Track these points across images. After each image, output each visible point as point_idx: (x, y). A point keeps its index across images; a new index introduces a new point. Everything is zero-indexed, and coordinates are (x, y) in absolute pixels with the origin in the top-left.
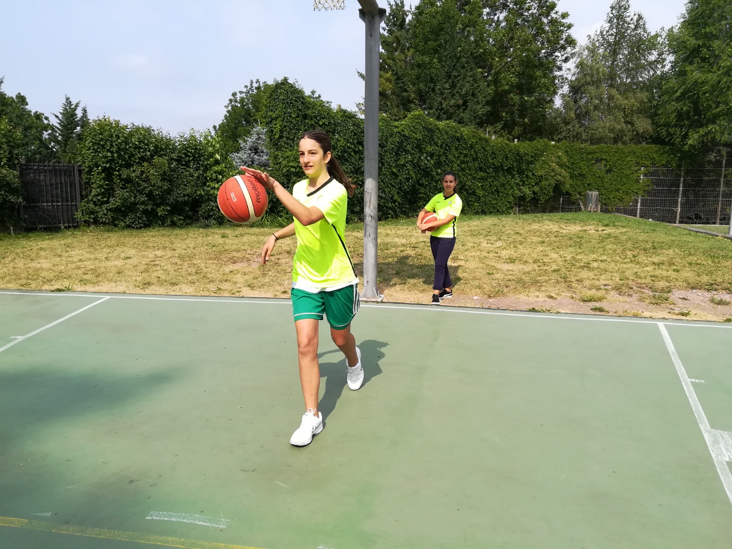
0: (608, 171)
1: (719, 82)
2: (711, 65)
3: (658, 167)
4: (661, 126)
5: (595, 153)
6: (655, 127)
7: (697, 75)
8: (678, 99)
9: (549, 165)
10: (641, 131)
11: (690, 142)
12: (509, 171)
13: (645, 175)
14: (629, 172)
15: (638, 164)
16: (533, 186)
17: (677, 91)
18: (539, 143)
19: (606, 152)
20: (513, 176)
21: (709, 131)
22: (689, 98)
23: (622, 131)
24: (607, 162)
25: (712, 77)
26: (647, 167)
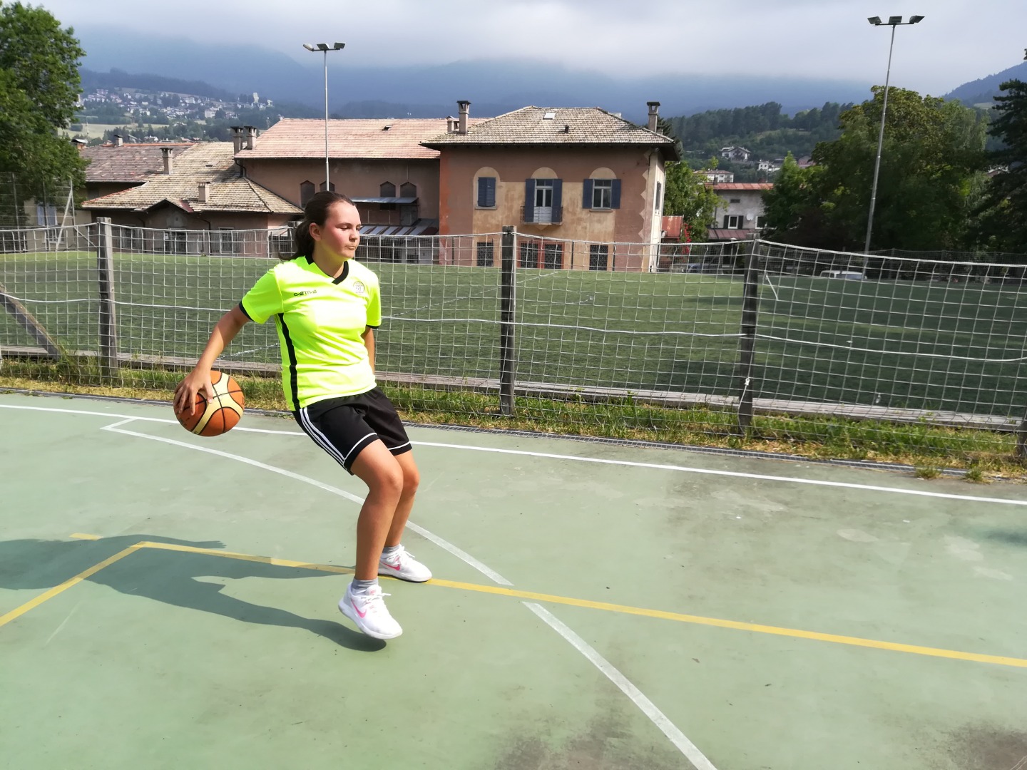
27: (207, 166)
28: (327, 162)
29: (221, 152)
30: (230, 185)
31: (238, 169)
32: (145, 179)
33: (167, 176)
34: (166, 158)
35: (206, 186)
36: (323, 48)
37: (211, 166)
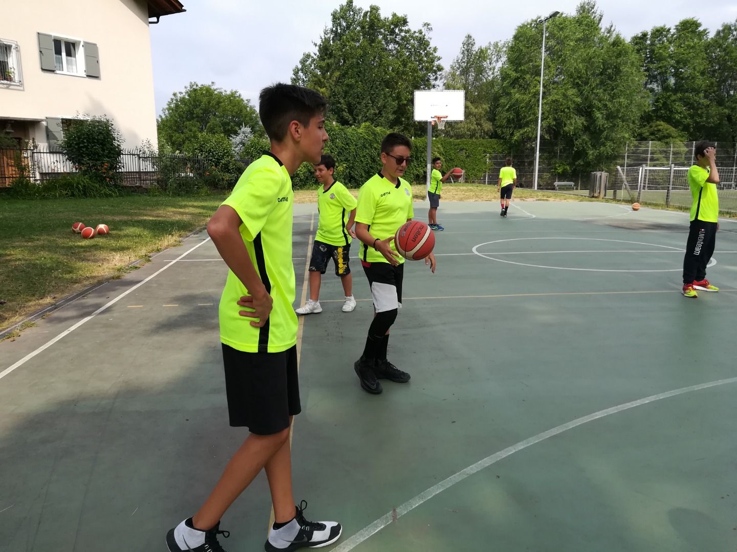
0: (468, 157)
1: (530, 101)
2: (525, 89)
3: (497, 153)
4: (498, 127)
5: (459, 145)
6: (494, 127)
7: (517, 96)
8: (508, 110)
10: (486, 130)
11: (515, 138)
13: (490, 159)
14: (480, 157)
15: (485, 152)
17: (507, 105)
19: (466, 144)
21: (526, 131)
22: (513, 109)
23: (475, 130)
24: (466, 150)
25: (526, 98)
26: (491, 153)
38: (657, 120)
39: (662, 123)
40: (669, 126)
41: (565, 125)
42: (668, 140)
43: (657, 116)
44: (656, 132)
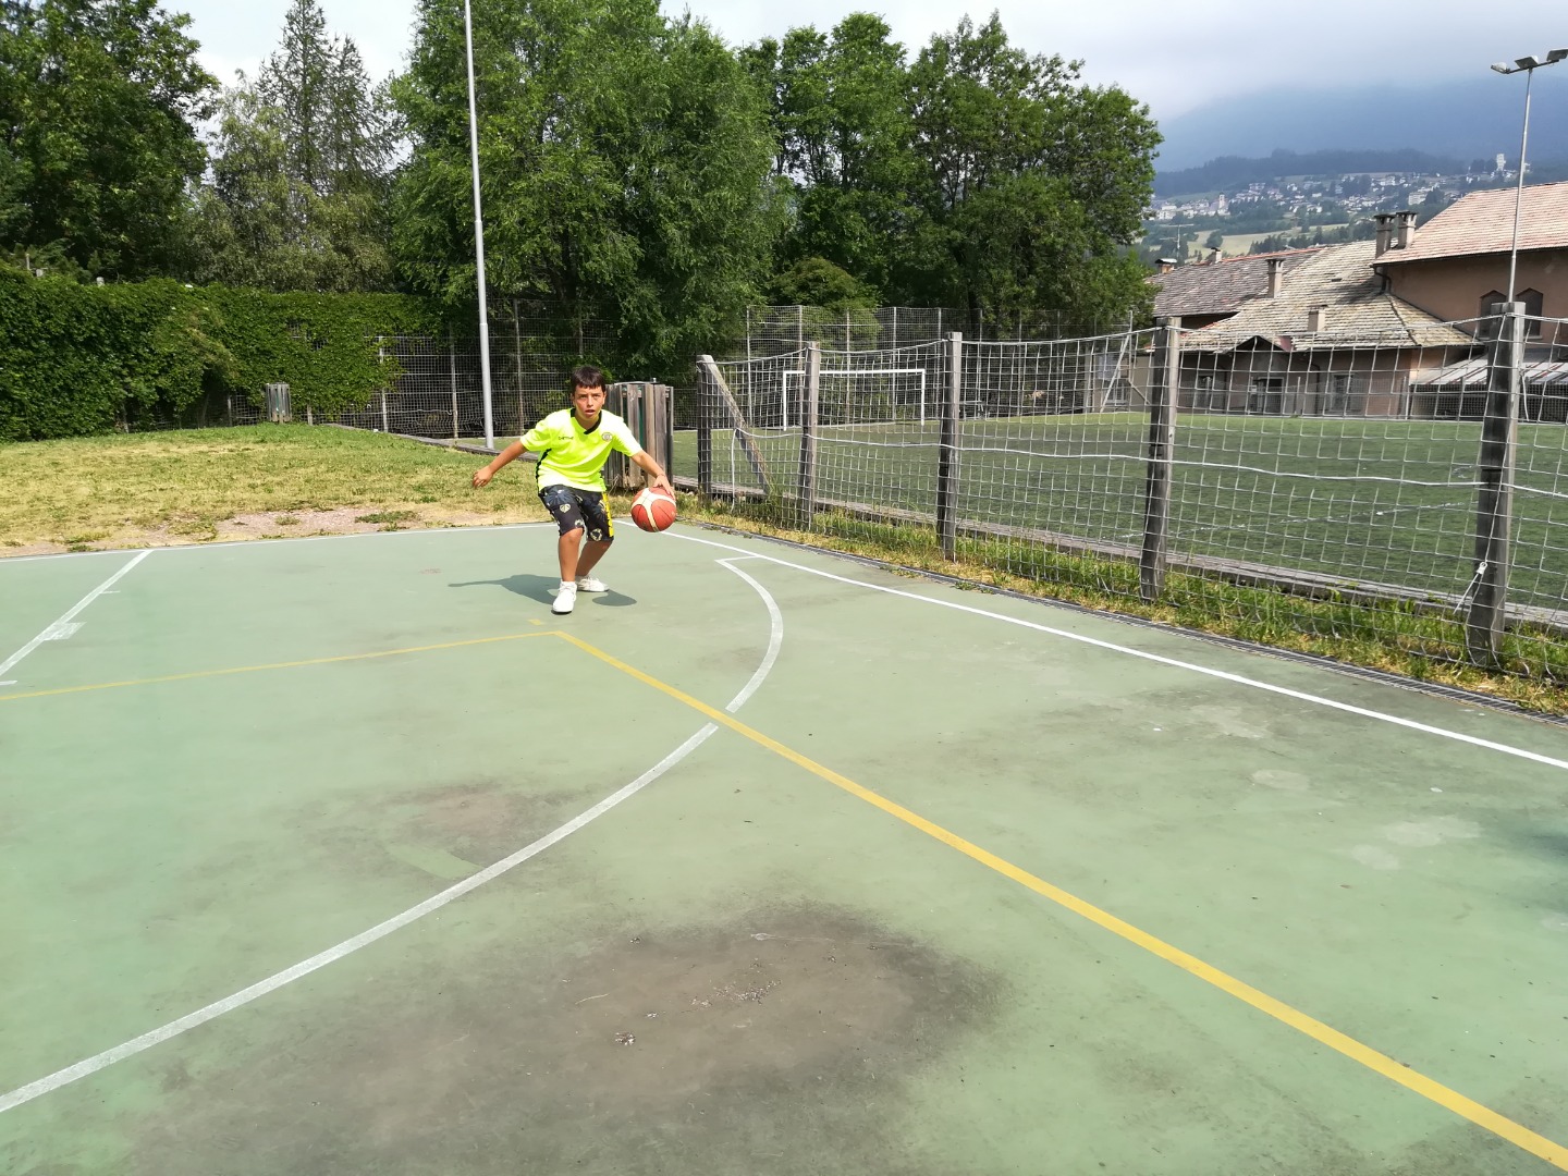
0: (317, 344)
4: (401, 258)
6: (391, 257)
8: (422, 211)
9: (186, 333)
10: (367, 267)
11: (452, 289)
12: (91, 344)
13: (387, 350)
14: (355, 345)
15: (370, 329)
16: (155, 376)
18: (156, 286)
20: (103, 357)
22: (438, 209)
23: (330, 265)
24: (311, 325)
27: (1333, 281)
28: (1514, 257)
29: (1358, 257)
30: (1361, 308)
31: (1379, 281)
32: (1240, 308)
33: (1270, 301)
34: (1272, 274)
35: (1320, 311)
36: (1527, 64)
37: (1339, 280)
38: (811, 256)
39: (822, 261)
40: (838, 270)
41: (588, 256)
42: (839, 303)
43: (810, 244)
44: (810, 284)
